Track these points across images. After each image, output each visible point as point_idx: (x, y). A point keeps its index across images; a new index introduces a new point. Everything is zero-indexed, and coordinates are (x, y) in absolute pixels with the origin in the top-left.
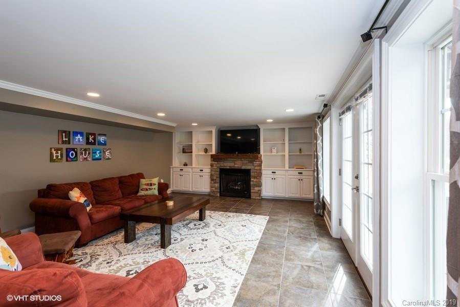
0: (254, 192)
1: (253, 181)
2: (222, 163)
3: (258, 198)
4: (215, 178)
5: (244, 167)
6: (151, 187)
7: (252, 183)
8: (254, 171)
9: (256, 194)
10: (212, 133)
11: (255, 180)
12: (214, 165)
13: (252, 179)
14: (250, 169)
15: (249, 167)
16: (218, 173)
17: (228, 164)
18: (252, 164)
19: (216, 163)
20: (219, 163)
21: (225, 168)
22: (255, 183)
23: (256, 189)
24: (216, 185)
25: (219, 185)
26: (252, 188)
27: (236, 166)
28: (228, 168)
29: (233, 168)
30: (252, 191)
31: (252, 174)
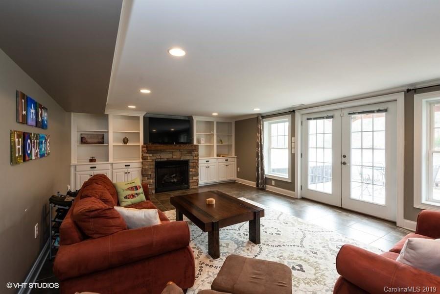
0: (193, 182)
1: (191, 171)
2: (158, 155)
3: (197, 187)
4: (150, 173)
5: (182, 158)
6: (137, 192)
7: (190, 173)
8: (193, 161)
9: (195, 184)
10: (139, 120)
11: (193, 170)
12: (149, 158)
13: (191, 170)
14: (189, 160)
15: (187, 158)
16: (153, 167)
17: (165, 156)
18: (190, 155)
19: (151, 155)
20: (155, 155)
21: (162, 160)
22: (193, 173)
23: (195, 178)
24: (151, 181)
25: (154, 180)
26: (190, 178)
27: (174, 157)
28: (166, 160)
29: (171, 159)
30: (190, 181)
31: (191, 164)
